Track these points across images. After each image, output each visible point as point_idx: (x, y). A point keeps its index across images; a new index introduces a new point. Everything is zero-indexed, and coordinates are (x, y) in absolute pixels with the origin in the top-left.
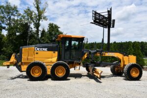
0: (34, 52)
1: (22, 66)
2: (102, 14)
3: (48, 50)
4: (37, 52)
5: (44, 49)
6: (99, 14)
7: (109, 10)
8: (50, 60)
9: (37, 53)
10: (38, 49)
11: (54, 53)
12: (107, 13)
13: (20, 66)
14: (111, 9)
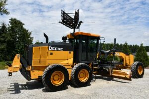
0: (48, 53)
1: (32, 72)
2: (69, 15)
3: (64, 50)
4: (51, 52)
5: (59, 49)
6: (66, 14)
7: (77, 11)
8: (66, 62)
9: (51, 54)
10: (53, 48)
11: (70, 53)
12: (74, 15)
13: (29, 72)
14: (79, 11)
